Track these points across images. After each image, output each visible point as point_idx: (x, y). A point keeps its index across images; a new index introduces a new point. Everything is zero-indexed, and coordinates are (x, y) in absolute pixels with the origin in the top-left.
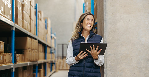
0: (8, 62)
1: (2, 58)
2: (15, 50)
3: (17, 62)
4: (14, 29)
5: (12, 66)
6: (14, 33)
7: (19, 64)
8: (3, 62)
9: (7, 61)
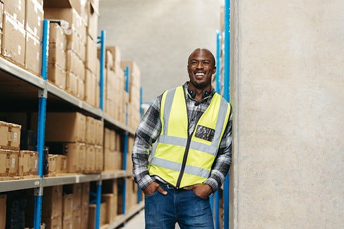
0: (28, 173)
1: (13, 163)
2: (46, 144)
3: (49, 174)
4: (45, 96)
5: (37, 183)
6: (44, 104)
7: (54, 177)
8: (17, 173)
9: (26, 169)
